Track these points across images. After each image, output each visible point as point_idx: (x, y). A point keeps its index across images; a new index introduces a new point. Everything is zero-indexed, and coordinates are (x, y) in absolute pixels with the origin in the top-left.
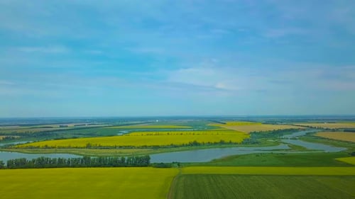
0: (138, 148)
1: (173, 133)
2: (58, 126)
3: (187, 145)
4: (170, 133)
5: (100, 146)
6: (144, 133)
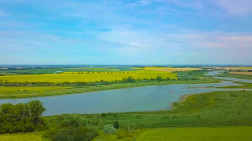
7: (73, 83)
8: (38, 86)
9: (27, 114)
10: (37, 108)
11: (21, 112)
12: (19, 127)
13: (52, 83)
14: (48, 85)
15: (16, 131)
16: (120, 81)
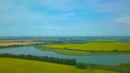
0: (84, 51)
1: (109, 44)
2: (69, 39)
3: (111, 52)
4: (107, 44)
5: (69, 49)
6: (95, 43)
7: (90, 51)
8: (78, 51)
9: (73, 61)
10: (75, 60)
11: (72, 61)
12: (71, 64)
13: (83, 50)
14: (82, 51)
15: (71, 65)
16: (111, 51)
